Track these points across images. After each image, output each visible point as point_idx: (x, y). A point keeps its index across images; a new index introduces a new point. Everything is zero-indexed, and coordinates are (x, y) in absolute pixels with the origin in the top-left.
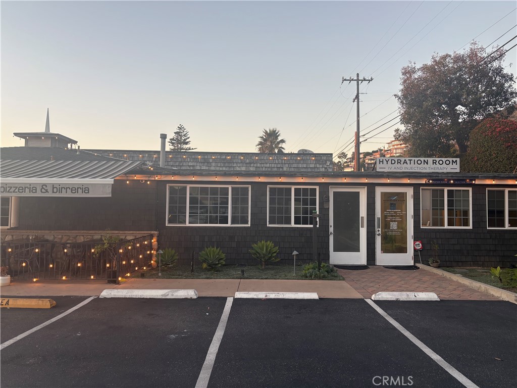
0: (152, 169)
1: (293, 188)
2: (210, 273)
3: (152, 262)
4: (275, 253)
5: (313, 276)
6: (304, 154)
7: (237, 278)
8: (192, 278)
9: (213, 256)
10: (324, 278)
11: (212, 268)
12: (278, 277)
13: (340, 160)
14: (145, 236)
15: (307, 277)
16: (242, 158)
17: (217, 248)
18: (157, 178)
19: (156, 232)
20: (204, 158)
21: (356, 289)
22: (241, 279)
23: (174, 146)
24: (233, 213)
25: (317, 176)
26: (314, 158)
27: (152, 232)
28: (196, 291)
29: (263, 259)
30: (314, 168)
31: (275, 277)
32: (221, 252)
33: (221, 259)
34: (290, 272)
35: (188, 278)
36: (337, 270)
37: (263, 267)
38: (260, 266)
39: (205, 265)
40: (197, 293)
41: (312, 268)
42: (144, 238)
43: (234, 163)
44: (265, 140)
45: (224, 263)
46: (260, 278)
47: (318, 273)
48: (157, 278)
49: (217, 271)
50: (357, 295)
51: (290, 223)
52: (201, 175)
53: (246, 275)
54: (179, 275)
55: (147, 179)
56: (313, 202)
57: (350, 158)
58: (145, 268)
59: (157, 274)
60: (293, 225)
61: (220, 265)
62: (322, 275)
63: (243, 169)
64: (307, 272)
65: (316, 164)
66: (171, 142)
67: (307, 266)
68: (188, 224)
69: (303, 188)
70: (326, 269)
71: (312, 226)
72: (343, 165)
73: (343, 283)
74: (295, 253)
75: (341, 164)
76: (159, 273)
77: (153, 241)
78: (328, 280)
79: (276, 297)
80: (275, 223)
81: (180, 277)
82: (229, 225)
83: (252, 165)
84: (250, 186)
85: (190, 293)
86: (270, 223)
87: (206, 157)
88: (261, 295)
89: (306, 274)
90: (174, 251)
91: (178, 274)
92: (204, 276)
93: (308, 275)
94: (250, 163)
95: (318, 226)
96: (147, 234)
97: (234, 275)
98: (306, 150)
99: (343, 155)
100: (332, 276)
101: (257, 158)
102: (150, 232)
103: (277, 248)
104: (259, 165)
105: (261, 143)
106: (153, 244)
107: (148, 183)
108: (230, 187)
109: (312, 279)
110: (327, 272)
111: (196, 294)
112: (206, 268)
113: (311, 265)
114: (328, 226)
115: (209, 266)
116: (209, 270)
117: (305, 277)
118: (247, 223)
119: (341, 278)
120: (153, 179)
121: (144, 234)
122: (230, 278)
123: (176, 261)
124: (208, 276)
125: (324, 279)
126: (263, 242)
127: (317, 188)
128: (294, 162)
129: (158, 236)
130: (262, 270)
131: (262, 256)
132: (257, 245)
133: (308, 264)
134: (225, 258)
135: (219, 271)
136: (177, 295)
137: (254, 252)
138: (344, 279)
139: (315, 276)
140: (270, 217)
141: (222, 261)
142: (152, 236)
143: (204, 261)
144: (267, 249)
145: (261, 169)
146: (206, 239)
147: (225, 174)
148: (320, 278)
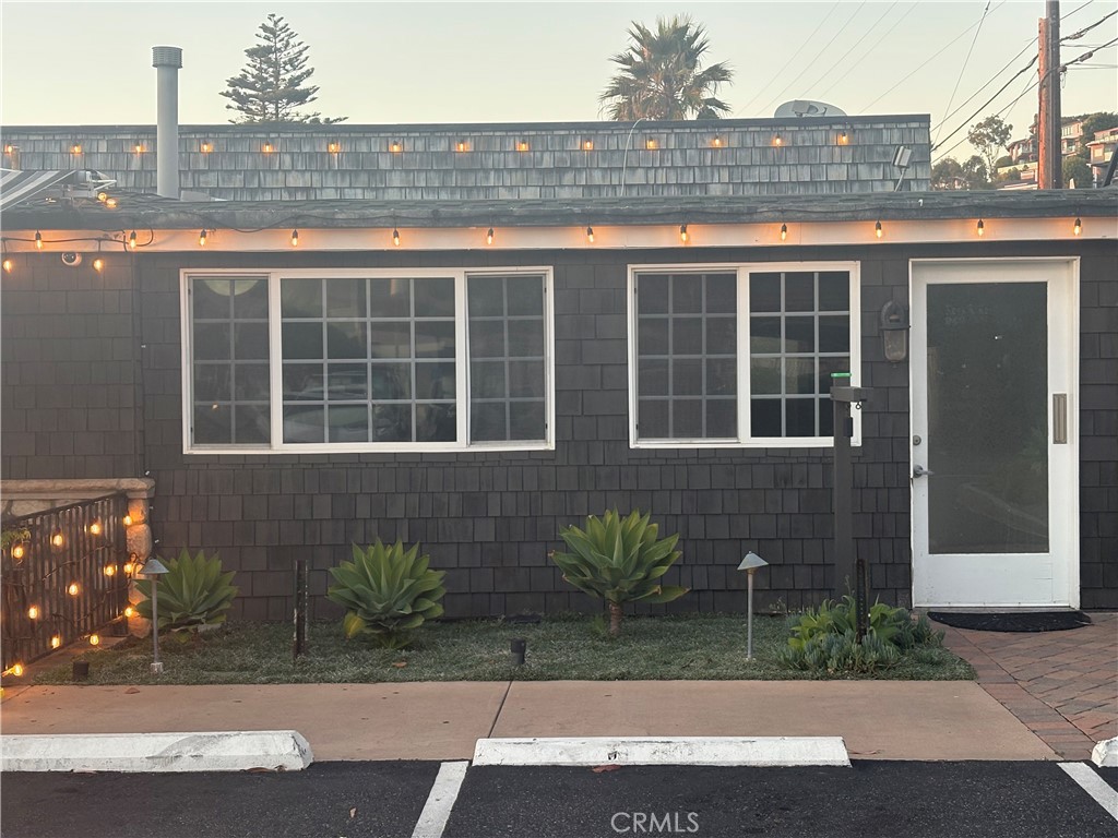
0: (111, 203)
1: (744, 273)
2: (377, 654)
3: (129, 612)
4: (662, 562)
5: (833, 663)
6: (803, 120)
7: (494, 677)
8: (297, 681)
9: (390, 583)
10: (880, 670)
11: (389, 635)
12: (675, 669)
13: (978, 152)
14: (91, 502)
15: (804, 667)
16: (524, 147)
17: (407, 547)
18: (133, 244)
19: (140, 484)
20: (357, 153)
21: (1024, 717)
22: (511, 679)
23: (249, 111)
24: (476, 390)
25: (853, 218)
26: (844, 140)
27: (125, 483)
28: (302, 739)
29: (610, 594)
30: (849, 182)
31: (662, 669)
32: (425, 562)
33: (426, 595)
34: (732, 645)
35: (281, 682)
36: (942, 636)
37: (614, 627)
38: (597, 625)
39: (354, 624)
40: (306, 745)
41: (830, 629)
42: (89, 509)
43: (486, 171)
44: (641, 71)
45: (439, 611)
46: (598, 674)
47: (855, 647)
48: (145, 682)
49: (408, 648)
50: (1025, 746)
51: (731, 432)
52: (329, 224)
53: (533, 662)
54: (242, 668)
55: (91, 247)
56: (837, 336)
57: (1024, 143)
58: (95, 640)
59: (147, 664)
60: (745, 439)
61: (419, 622)
62: (874, 656)
63: (530, 194)
64: (805, 644)
65: (854, 164)
66: (236, 93)
67: (808, 620)
68: (278, 446)
69: (788, 274)
70: (892, 631)
71: (828, 442)
72: (994, 174)
73: (969, 692)
74: (751, 561)
75: (983, 169)
76: (152, 660)
77: (128, 520)
78: (899, 677)
79: (657, 760)
80: (663, 434)
81: (247, 674)
82: (462, 444)
83: (568, 178)
84: (551, 268)
85: (276, 749)
86: (642, 434)
87: (364, 149)
88: (591, 751)
89: (799, 655)
90: (217, 565)
91: (238, 661)
92: (352, 671)
93: (810, 659)
94: (560, 170)
95: (856, 440)
96: (101, 489)
97: (481, 661)
98: (811, 107)
99: (994, 130)
100: (920, 661)
101: (588, 145)
102: (113, 482)
103: (674, 541)
104: (597, 178)
105: (621, 87)
106: (131, 535)
107: (98, 264)
108: (459, 276)
109: (829, 677)
110: (899, 642)
111: (302, 753)
112: (360, 638)
113: (826, 616)
114: (902, 441)
115: (375, 624)
116: (373, 644)
117: (798, 668)
118: (542, 436)
119: (961, 670)
120: (119, 248)
121: (90, 490)
122: (464, 678)
123: (226, 606)
124: (368, 671)
125: (882, 673)
126: (609, 518)
127: (854, 269)
128: (757, 158)
129: (151, 501)
130: (611, 639)
131: (607, 576)
132: (584, 530)
133: (811, 611)
134: (444, 591)
135: (421, 648)
136: (217, 759)
137: (570, 560)
138: (971, 675)
139: (842, 663)
140: (641, 405)
141: (428, 604)
142: (122, 501)
143: (352, 607)
144: (626, 548)
145: (607, 194)
146: (363, 510)
147: (437, 220)
148: (863, 671)
